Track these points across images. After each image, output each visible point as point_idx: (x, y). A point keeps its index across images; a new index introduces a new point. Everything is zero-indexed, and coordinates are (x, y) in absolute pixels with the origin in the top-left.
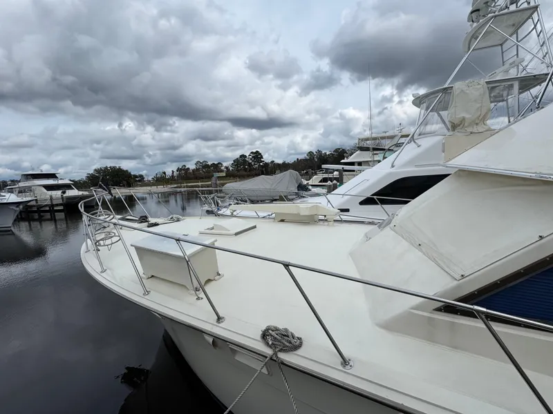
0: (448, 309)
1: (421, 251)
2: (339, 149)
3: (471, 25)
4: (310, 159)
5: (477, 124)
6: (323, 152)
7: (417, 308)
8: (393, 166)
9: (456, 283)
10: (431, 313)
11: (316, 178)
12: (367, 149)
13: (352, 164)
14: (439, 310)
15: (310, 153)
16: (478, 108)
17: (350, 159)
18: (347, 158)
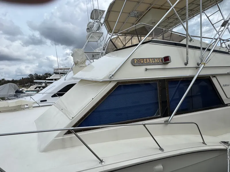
0: (69, 132)
1: (62, 112)
2: (48, 73)
3: (87, 33)
4: (31, 78)
5: (83, 64)
6: (38, 75)
7: (57, 136)
8: (65, 80)
9: (71, 121)
10: (63, 136)
11: (32, 87)
12: (58, 73)
13: (52, 80)
14: (66, 134)
15: (31, 75)
16: (82, 58)
17: (51, 78)
18: (49, 77)
